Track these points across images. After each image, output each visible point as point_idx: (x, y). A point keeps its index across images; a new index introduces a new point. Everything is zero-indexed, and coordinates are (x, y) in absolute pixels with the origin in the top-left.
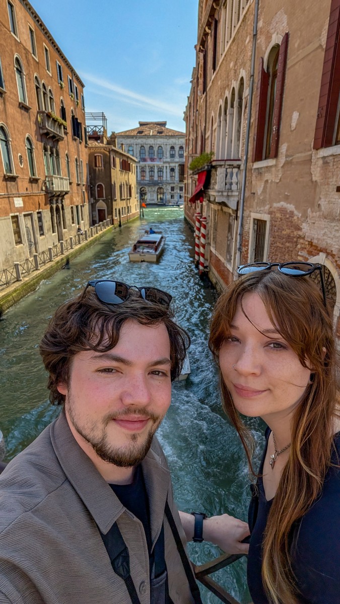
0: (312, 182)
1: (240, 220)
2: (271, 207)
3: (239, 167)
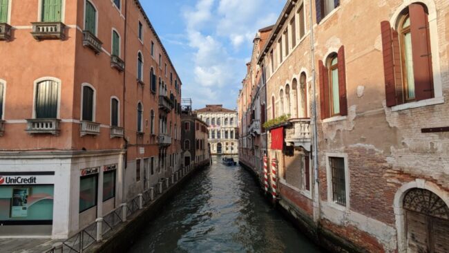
0: (390, 128)
1: (315, 159)
2: (346, 148)
3: (309, 123)
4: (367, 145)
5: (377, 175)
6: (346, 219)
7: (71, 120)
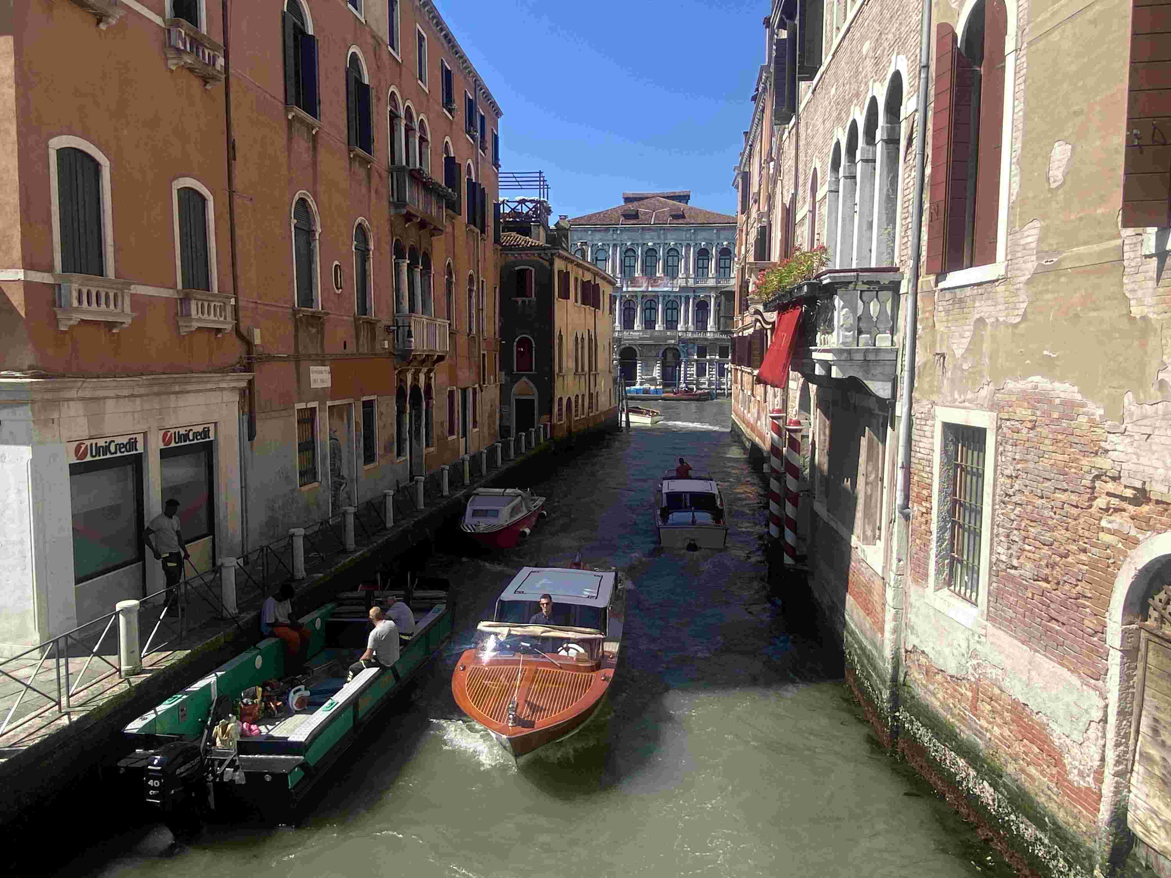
0: (1132, 320)
1: (904, 426)
2: (997, 392)
3: (895, 287)
4: (1057, 385)
5: (1074, 498)
6: (974, 654)
7: (20, 275)
